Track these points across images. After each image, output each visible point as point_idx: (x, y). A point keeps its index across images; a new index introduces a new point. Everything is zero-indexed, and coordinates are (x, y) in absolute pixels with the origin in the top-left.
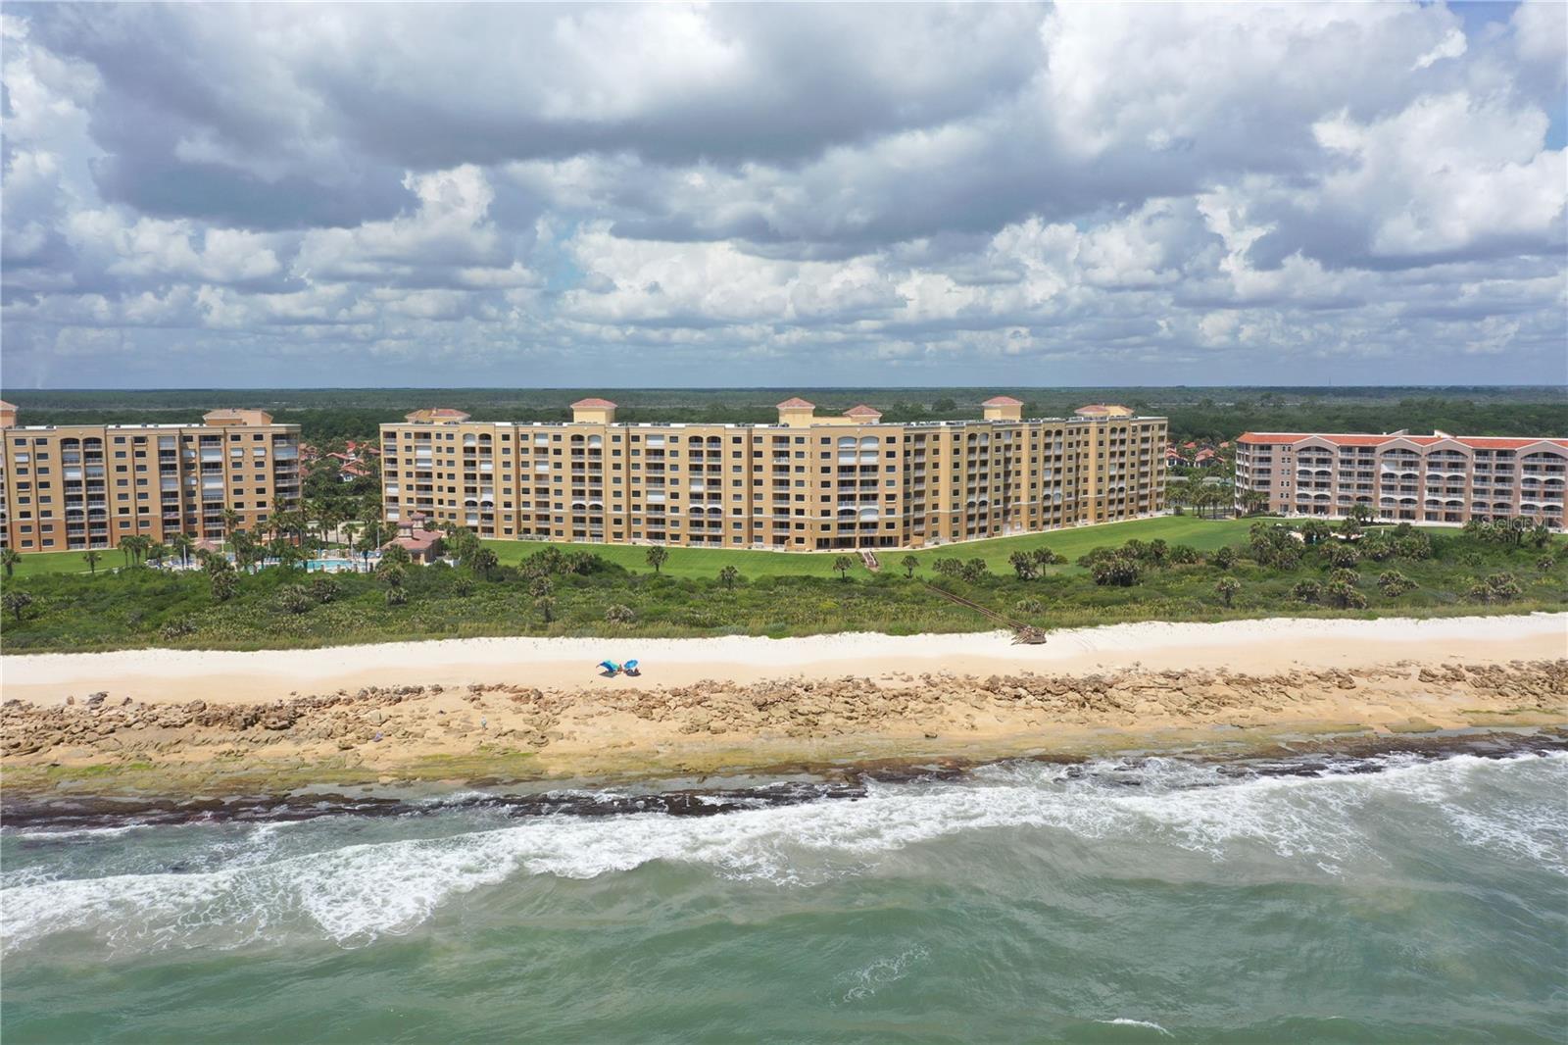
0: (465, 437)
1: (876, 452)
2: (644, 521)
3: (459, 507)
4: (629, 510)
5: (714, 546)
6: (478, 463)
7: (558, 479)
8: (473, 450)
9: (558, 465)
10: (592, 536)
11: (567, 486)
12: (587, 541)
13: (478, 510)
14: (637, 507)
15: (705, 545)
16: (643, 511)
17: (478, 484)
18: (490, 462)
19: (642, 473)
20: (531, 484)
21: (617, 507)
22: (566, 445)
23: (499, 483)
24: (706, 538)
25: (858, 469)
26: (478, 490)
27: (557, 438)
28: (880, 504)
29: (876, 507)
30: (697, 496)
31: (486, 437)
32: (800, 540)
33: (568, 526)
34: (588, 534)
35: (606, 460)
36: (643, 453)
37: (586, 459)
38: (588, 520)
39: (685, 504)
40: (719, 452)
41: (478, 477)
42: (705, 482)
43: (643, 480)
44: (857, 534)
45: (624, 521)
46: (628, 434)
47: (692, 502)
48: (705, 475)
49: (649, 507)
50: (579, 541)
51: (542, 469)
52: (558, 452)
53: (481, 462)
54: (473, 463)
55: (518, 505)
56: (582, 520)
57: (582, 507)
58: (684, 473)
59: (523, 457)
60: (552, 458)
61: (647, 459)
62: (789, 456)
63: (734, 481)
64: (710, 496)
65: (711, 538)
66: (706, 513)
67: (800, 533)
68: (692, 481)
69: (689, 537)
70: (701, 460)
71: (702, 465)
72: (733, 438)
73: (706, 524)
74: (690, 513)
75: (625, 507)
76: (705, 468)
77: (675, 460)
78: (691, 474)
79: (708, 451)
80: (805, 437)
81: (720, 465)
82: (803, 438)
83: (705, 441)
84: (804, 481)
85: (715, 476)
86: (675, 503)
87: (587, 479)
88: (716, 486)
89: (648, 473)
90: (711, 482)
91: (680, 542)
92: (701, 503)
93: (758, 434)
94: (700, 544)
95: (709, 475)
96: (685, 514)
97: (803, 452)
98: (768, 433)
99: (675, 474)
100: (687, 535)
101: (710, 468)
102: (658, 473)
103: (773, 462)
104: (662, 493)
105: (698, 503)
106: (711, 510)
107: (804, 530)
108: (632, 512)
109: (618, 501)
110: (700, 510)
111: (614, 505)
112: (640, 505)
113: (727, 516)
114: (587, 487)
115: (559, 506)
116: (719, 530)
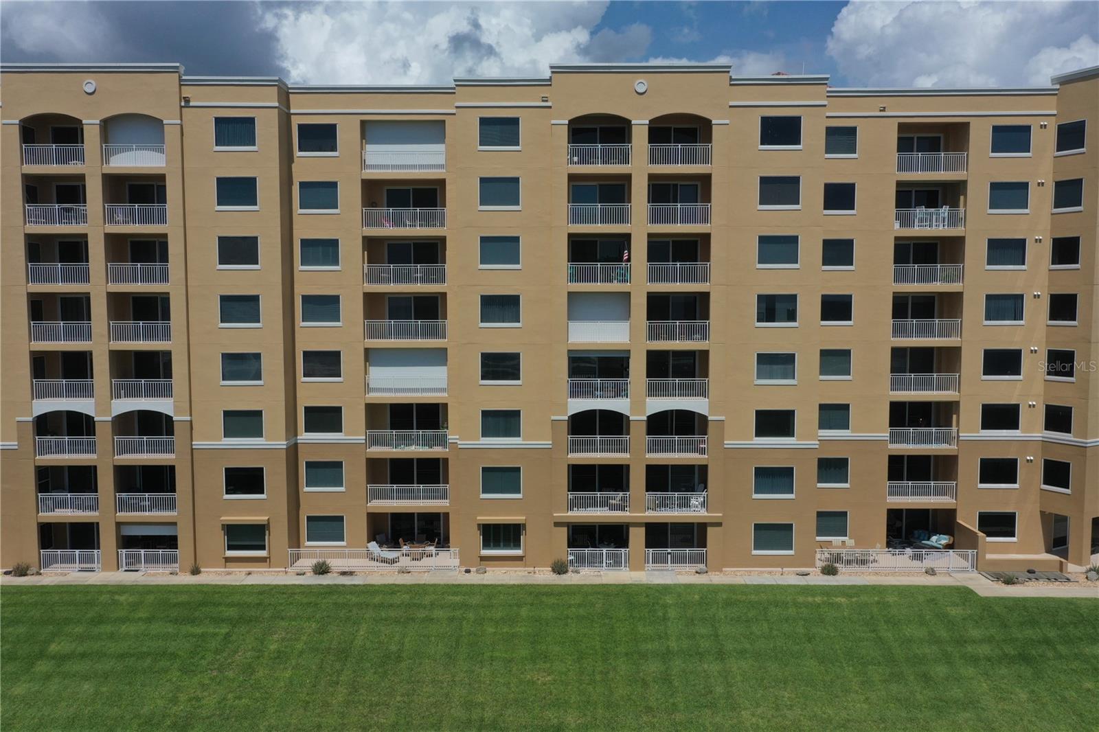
2: (355, 473)
4: (292, 430)
5: (674, 572)
10: (128, 542)
14: (326, 418)
15: (639, 570)
16: (354, 432)
19: (349, 278)
21: (243, 422)
24: (637, 536)
30: (592, 367)
32: (998, 524)
34: (108, 537)
36: (350, 195)
37: (95, 221)
38: (106, 481)
39: (545, 398)
40: (706, 179)
42: (639, 306)
43: (352, 308)
45: (275, 479)
46: (285, 118)
47: (576, 392)
48: (640, 278)
49: (375, 414)
57: (79, 425)
58: (542, 273)
61: (368, 221)
62: (954, 204)
63: (762, 298)
64: (659, 365)
65: (658, 535)
66: (638, 434)
67: (998, 496)
68: (578, 306)
69: (563, 532)
70: (622, 218)
71: (628, 237)
72: (765, 120)
73: (638, 478)
74: (566, 438)
75: (274, 421)
76: (639, 250)
77: (500, 219)
78: (576, 277)
79: (652, 177)
80: (1035, 124)
81: (706, 237)
82: (1027, 129)
83: (640, 136)
84: (1021, 296)
85: (682, 280)
86: (500, 395)
87: (99, 309)
88: (686, 323)
89: (372, 278)
90: (659, 307)
91: (520, 558)
92: (620, 392)
93: (843, 113)
94: (616, 562)
95: (654, 276)
96: (547, 443)
97: (1025, 186)
98: (884, 109)
99: (500, 278)
100: (557, 524)
101: (660, 249)
102: (416, 280)
103: (897, 229)
104: (438, 357)
105: (605, 393)
106: (659, 424)
107: (1016, 486)
108: (305, 437)
109: (242, 395)
110: (613, 424)
111: (227, 414)
112: (340, 408)
113: (729, 443)
114: (101, 339)
116: (693, 502)
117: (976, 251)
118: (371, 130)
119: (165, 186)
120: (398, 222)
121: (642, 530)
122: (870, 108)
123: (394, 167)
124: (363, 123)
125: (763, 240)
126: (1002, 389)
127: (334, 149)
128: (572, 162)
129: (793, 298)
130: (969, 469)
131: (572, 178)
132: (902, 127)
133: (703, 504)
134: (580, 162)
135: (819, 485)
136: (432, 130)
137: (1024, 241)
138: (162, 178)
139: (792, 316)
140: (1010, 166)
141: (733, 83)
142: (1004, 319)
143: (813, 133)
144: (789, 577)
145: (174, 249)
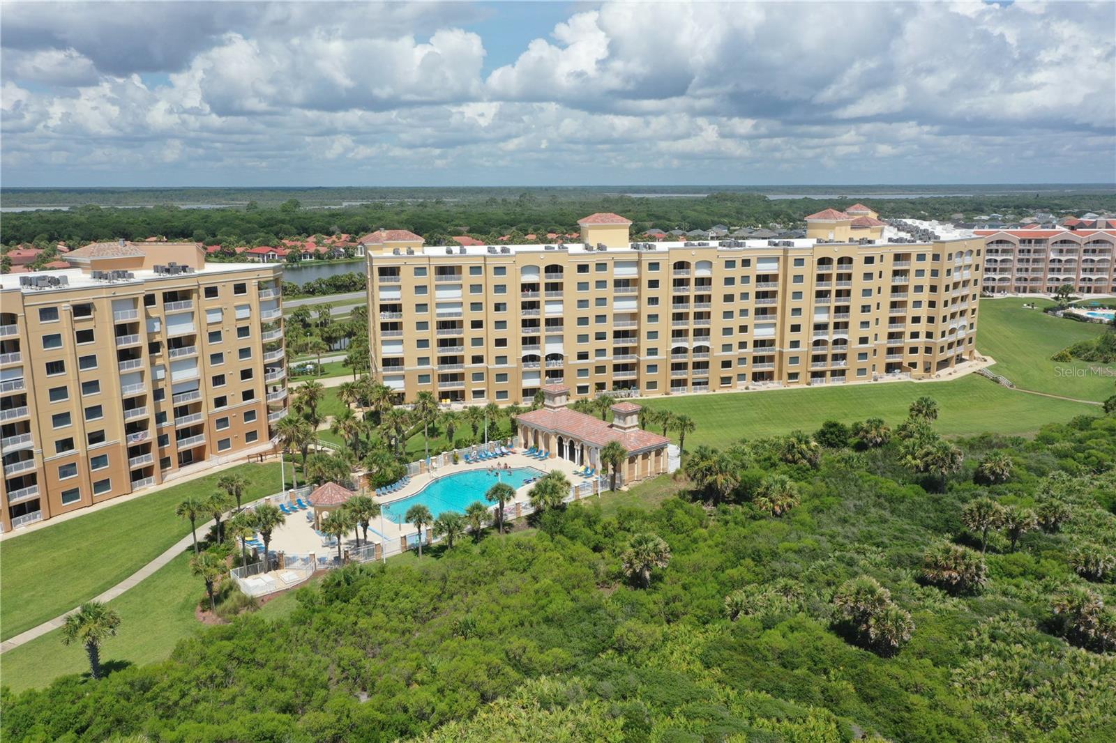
0: (525, 269)
2: (749, 360)
3: (512, 364)
5: (837, 383)
6: (542, 304)
7: (653, 317)
8: (535, 287)
9: (654, 301)
10: (694, 384)
11: (665, 326)
12: (689, 392)
13: (543, 366)
15: (829, 383)
16: (749, 349)
17: (542, 332)
18: (559, 302)
19: (751, 304)
21: (727, 347)
23: (571, 329)
24: (828, 374)
26: (542, 340)
27: (654, 266)
30: (819, 327)
31: (554, 269)
33: (664, 375)
34: (690, 384)
35: (717, 290)
37: (692, 291)
38: (690, 366)
39: (807, 336)
40: (851, 274)
41: (543, 323)
42: (832, 310)
43: (752, 312)
45: (732, 363)
47: (815, 335)
48: (833, 302)
50: (678, 393)
52: (654, 284)
53: (546, 302)
54: (535, 305)
56: (683, 366)
57: (683, 350)
58: (808, 301)
60: (646, 292)
63: (862, 307)
64: (836, 326)
65: (834, 373)
66: (830, 346)
68: (818, 310)
69: (809, 374)
70: (830, 285)
71: (830, 290)
72: (865, 258)
73: (829, 358)
74: (812, 347)
75: (735, 346)
76: (833, 293)
77: (798, 287)
78: (817, 302)
79: (837, 274)
81: (850, 290)
83: (835, 262)
85: (843, 302)
87: (691, 316)
88: (844, 314)
90: (838, 310)
91: (799, 382)
92: (826, 334)
94: (822, 382)
95: (836, 301)
96: (807, 349)
99: (797, 303)
100: (808, 371)
105: (822, 334)
106: (836, 342)
108: (739, 351)
109: (727, 340)
110: (824, 343)
111: (723, 345)
112: (747, 342)
114: (691, 325)
115: (653, 351)
116: (843, 363)
118: (760, 260)
121: (830, 372)
127: (750, 266)
131: (817, 275)
133: (845, 364)
138: (711, 278)
139: (869, 311)
144: (866, 382)
145: (712, 298)
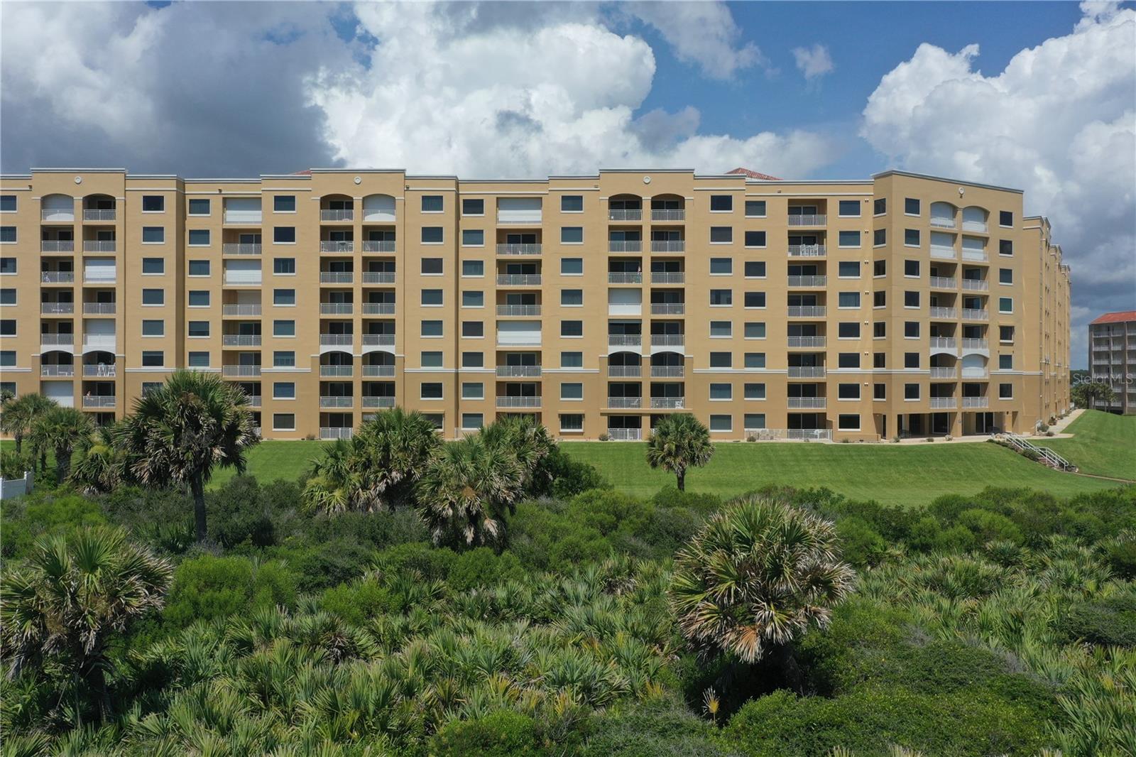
0: (48, 202)
1: (984, 241)
2: (490, 389)
3: (25, 366)
4: (456, 364)
6: (78, 263)
7: (284, 295)
8: (65, 234)
9: (285, 265)
11: (308, 311)
13: (77, 374)
16: (489, 367)
18: (110, 260)
19: (489, 282)
20: (214, 313)
21: (432, 358)
22: (308, 219)
23: (131, 309)
24: (646, 421)
25: (959, 271)
26: (78, 327)
27: (285, 202)
28: (989, 346)
29: (985, 352)
30: (628, 328)
31: (101, 203)
32: (850, 421)
33: (307, 405)
34: (357, 421)
35: (407, 251)
36: (490, 237)
37: (357, 250)
38: (357, 389)
39: (596, 345)
40: (682, 228)
41: (78, 296)
42: (647, 295)
43: (490, 298)
44: (955, 405)
45: (448, 390)
47: (612, 342)
48: (646, 281)
51: (240, 278)
52: (285, 234)
53: (87, 260)
54: (65, 265)
55: (180, 361)
56: (344, 389)
57: (343, 359)
58: (594, 278)
59: (195, 252)
60: (272, 249)
61: (499, 251)
62: (821, 243)
63: (713, 292)
64: (657, 328)
65: (657, 420)
66: (646, 366)
67: (850, 406)
68: (615, 295)
69: (605, 419)
70: (638, 249)
71: (640, 259)
72: (713, 197)
73: (646, 390)
74: (607, 367)
75: (448, 357)
76: (646, 264)
77: (572, 249)
78: (612, 280)
79: (653, 227)
80: (862, 200)
81: (682, 259)
82: (858, 203)
83: (647, 205)
84: (859, 293)
85: (669, 282)
86: (572, 343)
87: (357, 296)
88: (672, 304)
89: (501, 282)
90: (657, 296)
91: (582, 434)
92: (637, 342)
93: (756, 194)
94: (633, 434)
95: (654, 280)
96: (596, 370)
97: (858, 233)
98: (780, 192)
99: (572, 281)
100: (602, 414)
101: (658, 265)
102: (525, 283)
103: (790, 256)
104: (537, 325)
105: (628, 342)
106: (658, 360)
107: (859, 399)
108: (463, 369)
109: (432, 343)
110: (634, 359)
111: (424, 353)
112: (482, 353)
113: (696, 370)
114: (358, 313)
115: (284, 358)
116: (677, 403)
117: (832, 269)
118: (502, 202)
119: (394, 233)
120: (515, 252)
121: (649, 418)
122: (772, 191)
123: (514, 222)
124: (497, 198)
125: (713, 260)
126: (850, 345)
127: (482, 212)
128: (610, 219)
129: (729, 292)
130: (833, 390)
131: (611, 227)
132: (790, 201)
133: (682, 405)
134: (615, 219)
135: (746, 399)
136: (535, 202)
137: (859, 263)
138: (393, 227)
139: (729, 302)
140: (850, 222)
141: (696, 178)
142: (849, 306)
143: (738, 204)
145: (398, 265)
